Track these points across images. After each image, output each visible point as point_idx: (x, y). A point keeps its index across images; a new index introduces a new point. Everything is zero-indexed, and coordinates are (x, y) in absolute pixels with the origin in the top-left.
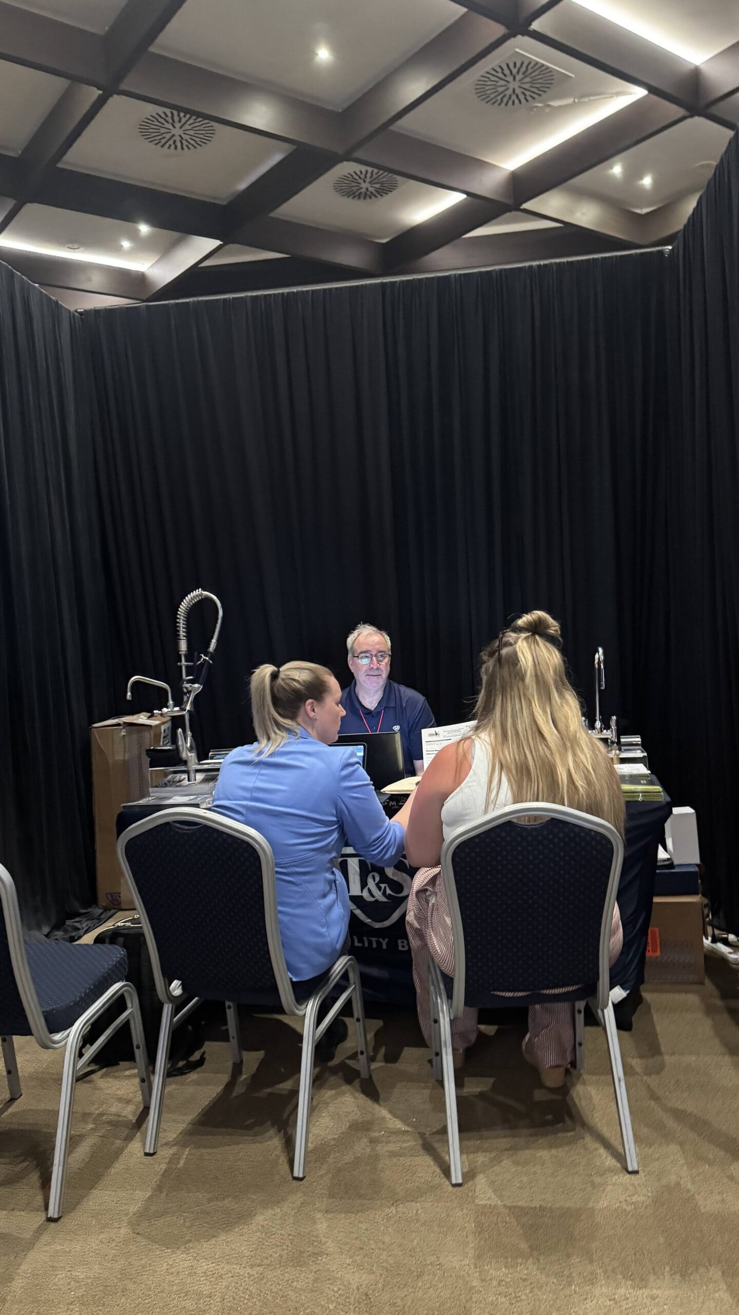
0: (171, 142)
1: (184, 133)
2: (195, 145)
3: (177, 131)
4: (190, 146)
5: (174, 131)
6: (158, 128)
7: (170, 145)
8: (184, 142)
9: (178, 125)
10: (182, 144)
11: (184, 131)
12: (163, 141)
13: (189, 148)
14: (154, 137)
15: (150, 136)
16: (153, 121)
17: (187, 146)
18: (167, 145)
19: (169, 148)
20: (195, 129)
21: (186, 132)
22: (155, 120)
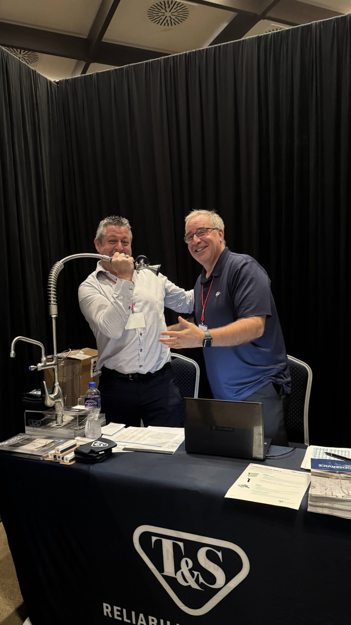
0: (165, 21)
1: (172, 15)
2: (179, 22)
3: (168, 14)
4: (176, 23)
5: (167, 14)
6: (158, 13)
7: (165, 24)
8: (172, 20)
9: (168, 10)
10: (171, 22)
11: (172, 13)
12: (161, 21)
13: (175, 24)
14: (156, 19)
15: (154, 19)
16: (155, 9)
17: (174, 23)
18: (163, 23)
19: (164, 25)
20: (178, 11)
21: (173, 14)
22: (155, 8)
